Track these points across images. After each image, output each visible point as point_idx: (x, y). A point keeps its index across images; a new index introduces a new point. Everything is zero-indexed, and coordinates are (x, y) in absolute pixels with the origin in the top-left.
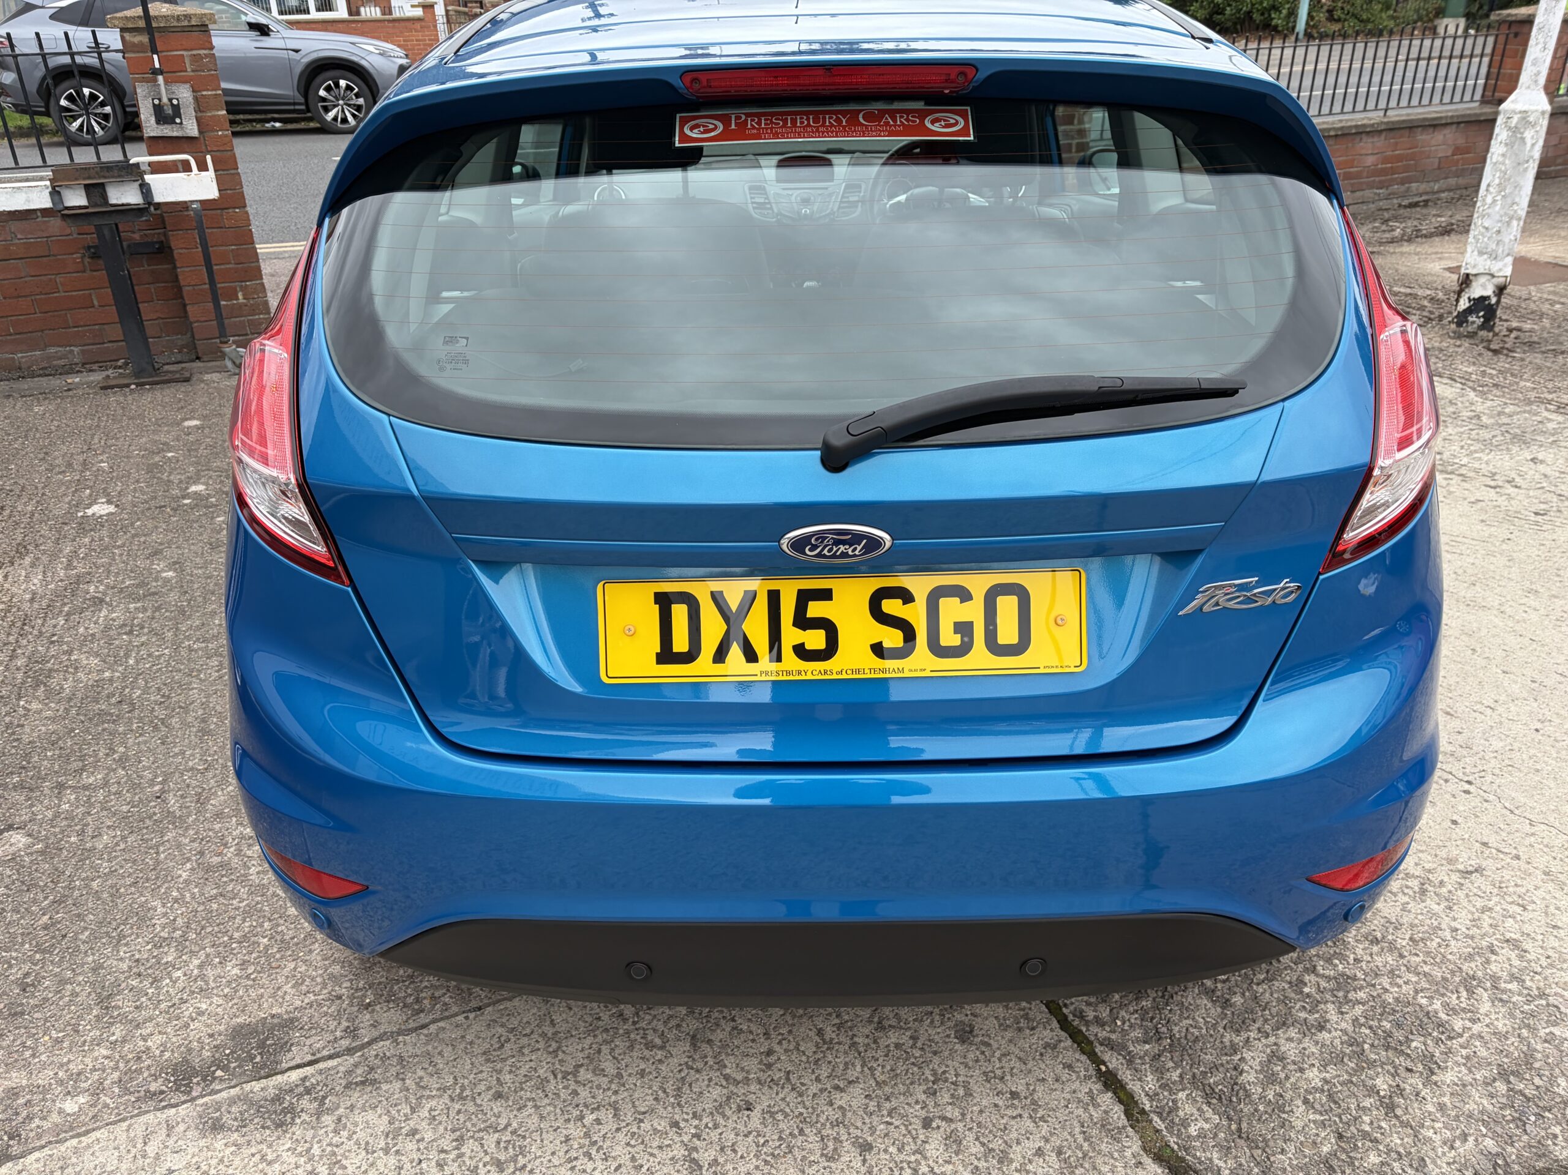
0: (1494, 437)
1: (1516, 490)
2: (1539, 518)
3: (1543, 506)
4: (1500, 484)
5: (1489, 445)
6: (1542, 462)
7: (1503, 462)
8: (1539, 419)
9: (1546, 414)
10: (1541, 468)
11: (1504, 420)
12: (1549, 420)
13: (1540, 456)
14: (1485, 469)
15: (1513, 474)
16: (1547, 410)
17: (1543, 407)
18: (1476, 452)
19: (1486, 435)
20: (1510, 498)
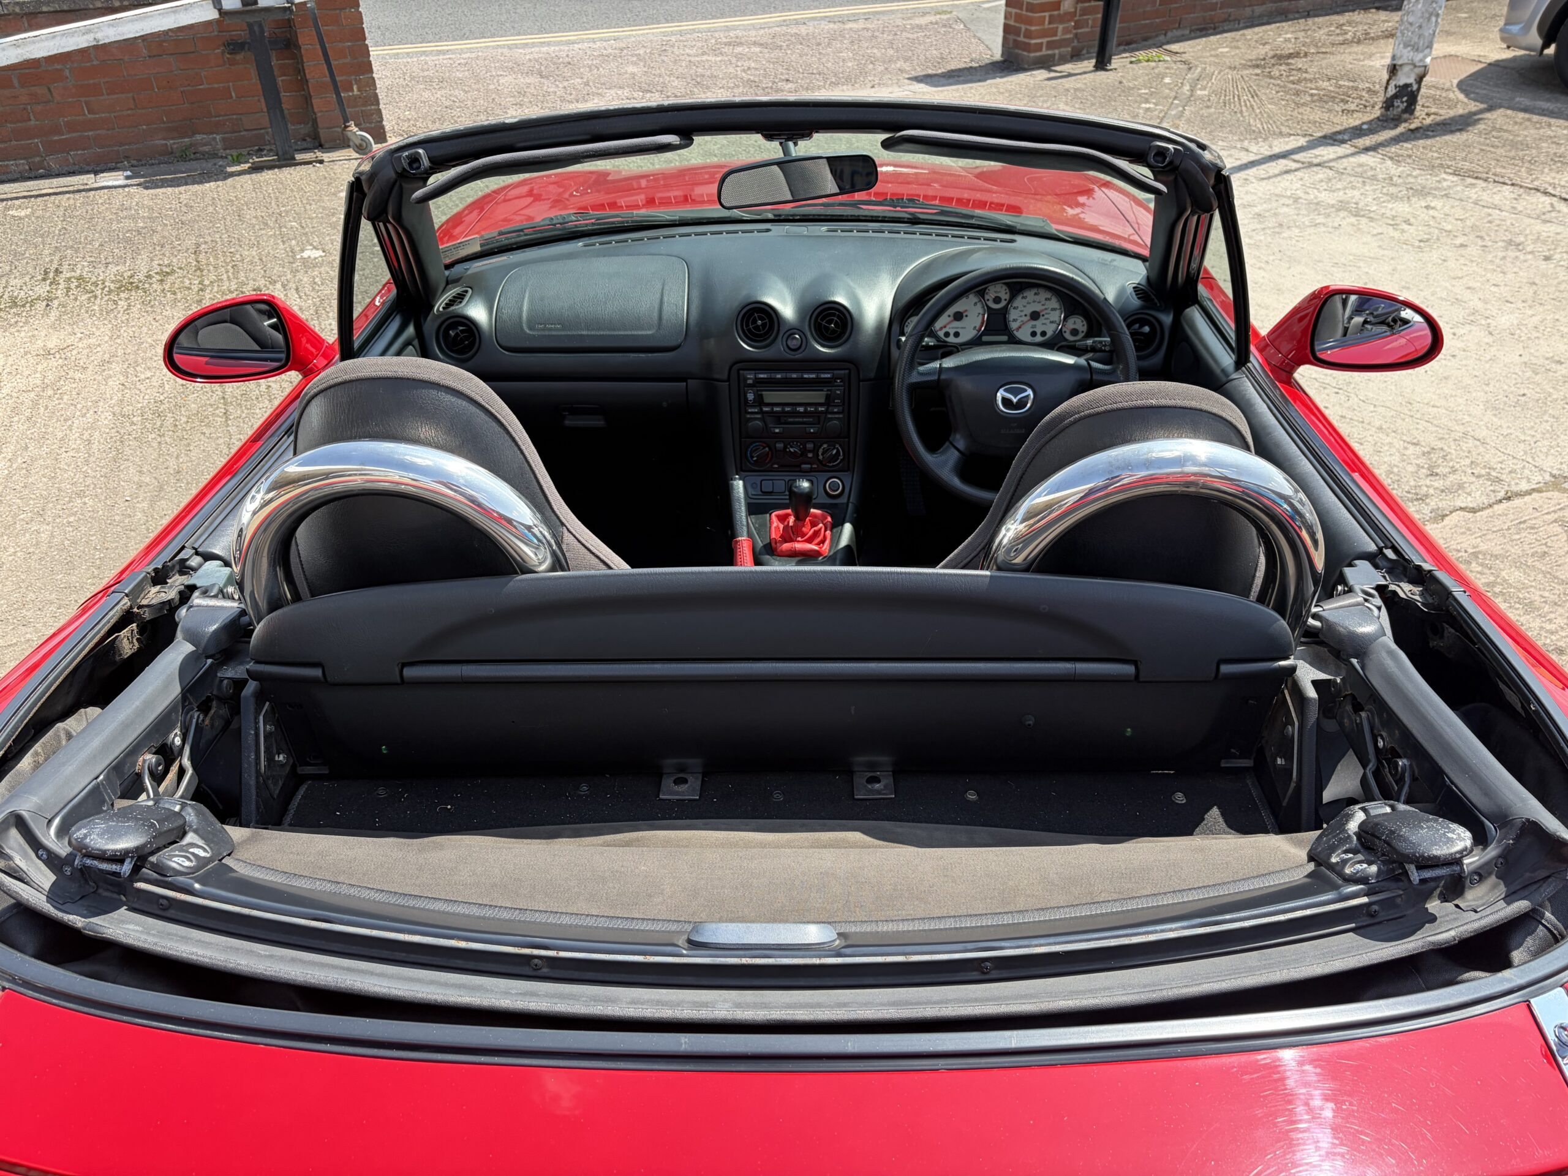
0: (1400, 191)
1: (1409, 227)
2: (1422, 244)
3: (1426, 236)
4: (1398, 222)
5: (1393, 197)
6: (1433, 208)
7: (1402, 208)
8: (1438, 179)
9: (1444, 176)
10: (1431, 212)
11: (1411, 180)
12: (1445, 180)
13: (1432, 204)
14: (1389, 213)
15: (1409, 216)
16: (1445, 172)
17: (1442, 171)
18: (1384, 202)
19: (1392, 190)
20: (1403, 231)
